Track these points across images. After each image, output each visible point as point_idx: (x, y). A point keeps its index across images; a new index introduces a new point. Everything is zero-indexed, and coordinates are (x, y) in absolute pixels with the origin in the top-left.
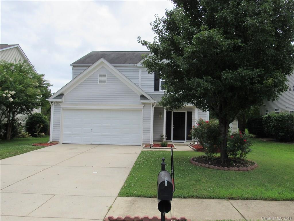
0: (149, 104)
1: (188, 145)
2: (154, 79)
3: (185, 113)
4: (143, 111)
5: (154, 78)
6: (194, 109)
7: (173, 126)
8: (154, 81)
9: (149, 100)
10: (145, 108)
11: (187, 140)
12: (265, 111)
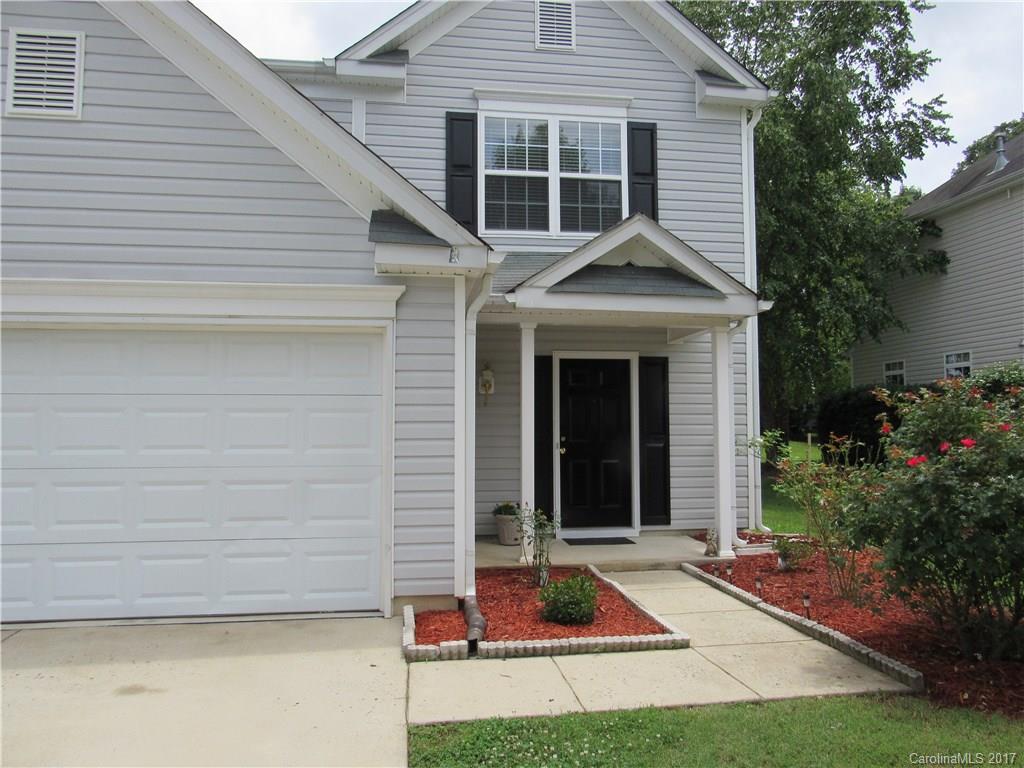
0: (445, 285)
1: (680, 568)
2: (442, 164)
3: (626, 363)
4: (390, 336)
5: (442, 154)
6: (680, 341)
7: (562, 445)
8: (442, 175)
9: (443, 244)
10: (406, 312)
11: (643, 522)
12: (884, 367)
